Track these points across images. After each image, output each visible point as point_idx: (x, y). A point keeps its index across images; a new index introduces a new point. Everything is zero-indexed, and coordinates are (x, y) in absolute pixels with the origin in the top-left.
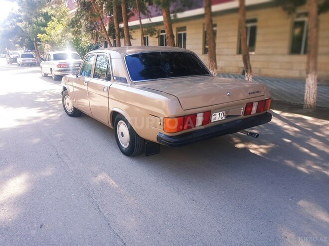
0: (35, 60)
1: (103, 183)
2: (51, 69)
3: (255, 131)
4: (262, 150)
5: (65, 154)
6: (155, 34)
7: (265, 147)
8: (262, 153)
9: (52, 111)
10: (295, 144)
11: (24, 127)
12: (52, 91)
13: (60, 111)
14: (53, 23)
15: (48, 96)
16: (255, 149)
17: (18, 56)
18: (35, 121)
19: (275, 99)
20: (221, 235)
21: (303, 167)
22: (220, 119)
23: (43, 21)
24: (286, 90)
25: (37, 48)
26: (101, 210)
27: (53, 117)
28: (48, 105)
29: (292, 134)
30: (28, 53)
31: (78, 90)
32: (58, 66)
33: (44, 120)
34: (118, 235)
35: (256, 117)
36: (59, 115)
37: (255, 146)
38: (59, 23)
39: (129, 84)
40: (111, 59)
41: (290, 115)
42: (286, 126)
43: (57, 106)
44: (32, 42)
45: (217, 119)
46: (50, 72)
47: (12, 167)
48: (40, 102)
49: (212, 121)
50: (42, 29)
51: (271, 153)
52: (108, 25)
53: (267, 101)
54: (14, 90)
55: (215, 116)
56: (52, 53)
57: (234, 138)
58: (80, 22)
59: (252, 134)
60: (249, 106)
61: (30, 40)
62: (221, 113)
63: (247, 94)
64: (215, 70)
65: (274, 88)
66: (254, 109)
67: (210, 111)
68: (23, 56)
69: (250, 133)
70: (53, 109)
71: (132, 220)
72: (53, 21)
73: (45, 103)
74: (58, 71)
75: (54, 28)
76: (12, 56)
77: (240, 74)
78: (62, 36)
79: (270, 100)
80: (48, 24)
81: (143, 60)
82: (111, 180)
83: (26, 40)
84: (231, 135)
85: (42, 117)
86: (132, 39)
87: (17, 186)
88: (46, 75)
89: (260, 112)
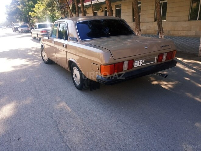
0: (29, 29)
1: (62, 109)
2: (37, 34)
3: (165, 73)
4: (170, 86)
5: (40, 89)
6: (101, 10)
7: (172, 83)
8: (169, 88)
9: (35, 60)
10: (192, 81)
11: (17, 71)
12: (37, 48)
13: (40, 60)
14: (38, 5)
15: (34, 51)
16: (165, 85)
17: (19, 26)
18: (24, 67)
19: (179, 50)
20: (139, 148)
21: (198, 98)
22: (140, 65)
23: (32, 4)
24: (187, 44)
25: (30, 21)
26: (59, 128)
27: (36, 64)
28: (34, 57)
29: (190, 74)
30: (26, 25)
31: (49, 47)
32: (41, 32)
33: (30, 66)
34: (68, 147)
35: (165, 63)
36: (40, 63)
37: (165, 83)
38: (42, 5)
39: (79, 42)
40: (67, 25)
41: (189, 61)
42: (186, 69)
43: (39, 58)
44: (27, 17)
45: (138, 65)
46: (36, 36)
47: (7, 97)
48: (29, 55)
49: (135, 67)
50: (32, 9)
51: (176, 88)
52: (71, 5)
53: (173, 52)
54: (14, 48)
55: (136, 63)
56: (37, 24)
57: (151, 78)
58: (54, 4)
59: (162, 75)
60: (161, 55)
61: (25, 16)
62: (141, 61)
63: (159, 47)
64: (139, 32)
65: (178, 43)
66: (164, 57)
67: (133, 60)
68: (22, 27)
69: (162, 74)
70: (36, 59)
71: (79, 135)
72: (38, 4)
73: (32, 56)
74: (42, 35)
75: (39, 8)
76: (15, 27)
77: (156, 34)
78: (43, 13)
79: (175, 52)
80: (35, 5)
81: (91, 26)
82: (67, 106)
83: (23, 16)
84: (149, 75)
85: (29, 64)
86: (87, 13)
87: (7, 111)
88: (34, 38)
89: (169, 59)
